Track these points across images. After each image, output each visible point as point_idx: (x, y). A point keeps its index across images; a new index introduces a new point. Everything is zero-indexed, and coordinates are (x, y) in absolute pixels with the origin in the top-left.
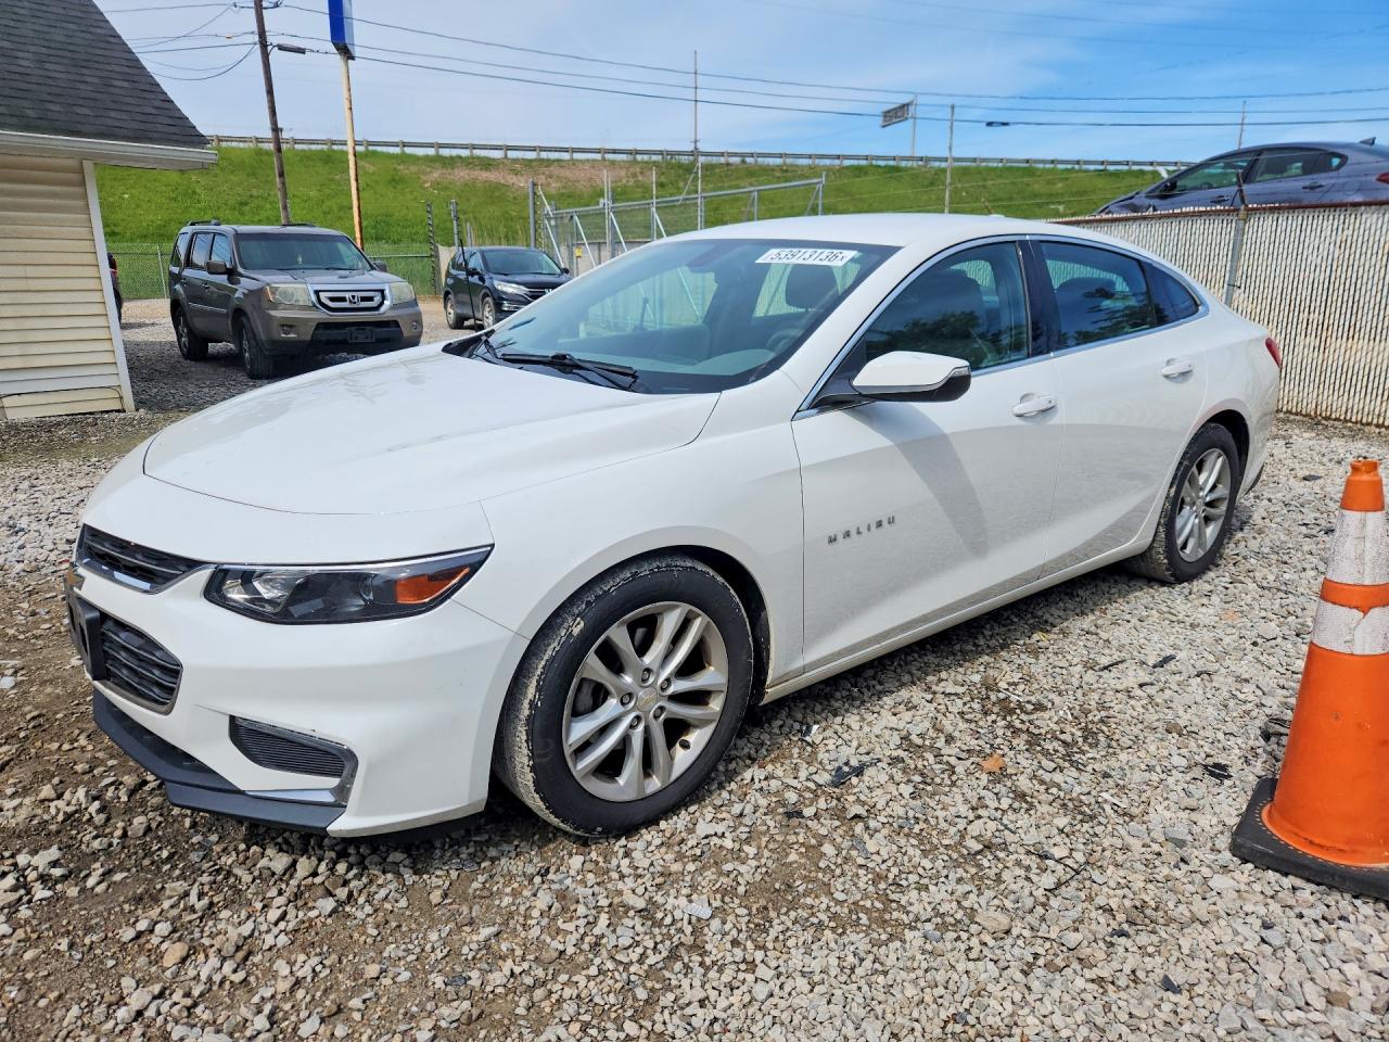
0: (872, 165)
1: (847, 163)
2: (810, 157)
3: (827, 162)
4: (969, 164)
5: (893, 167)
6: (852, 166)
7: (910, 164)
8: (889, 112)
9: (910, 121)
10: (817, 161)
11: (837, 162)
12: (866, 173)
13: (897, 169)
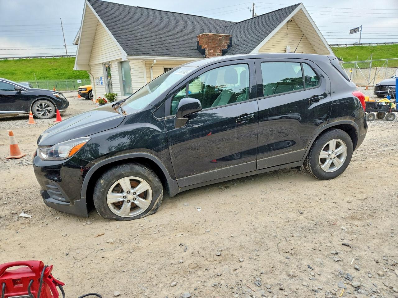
0: (356, 46)
1: (348, 46)
2: (338, 45)
3: (342, 46)
4: (383, 44)
5: (361, 46)
6: (350, 47)
7: (366, 45)
8: (352, 30)
9: (360, 32)
10: (339, 46)
11: (345, 46)
12: (354, 48)
13: (362, 47)
